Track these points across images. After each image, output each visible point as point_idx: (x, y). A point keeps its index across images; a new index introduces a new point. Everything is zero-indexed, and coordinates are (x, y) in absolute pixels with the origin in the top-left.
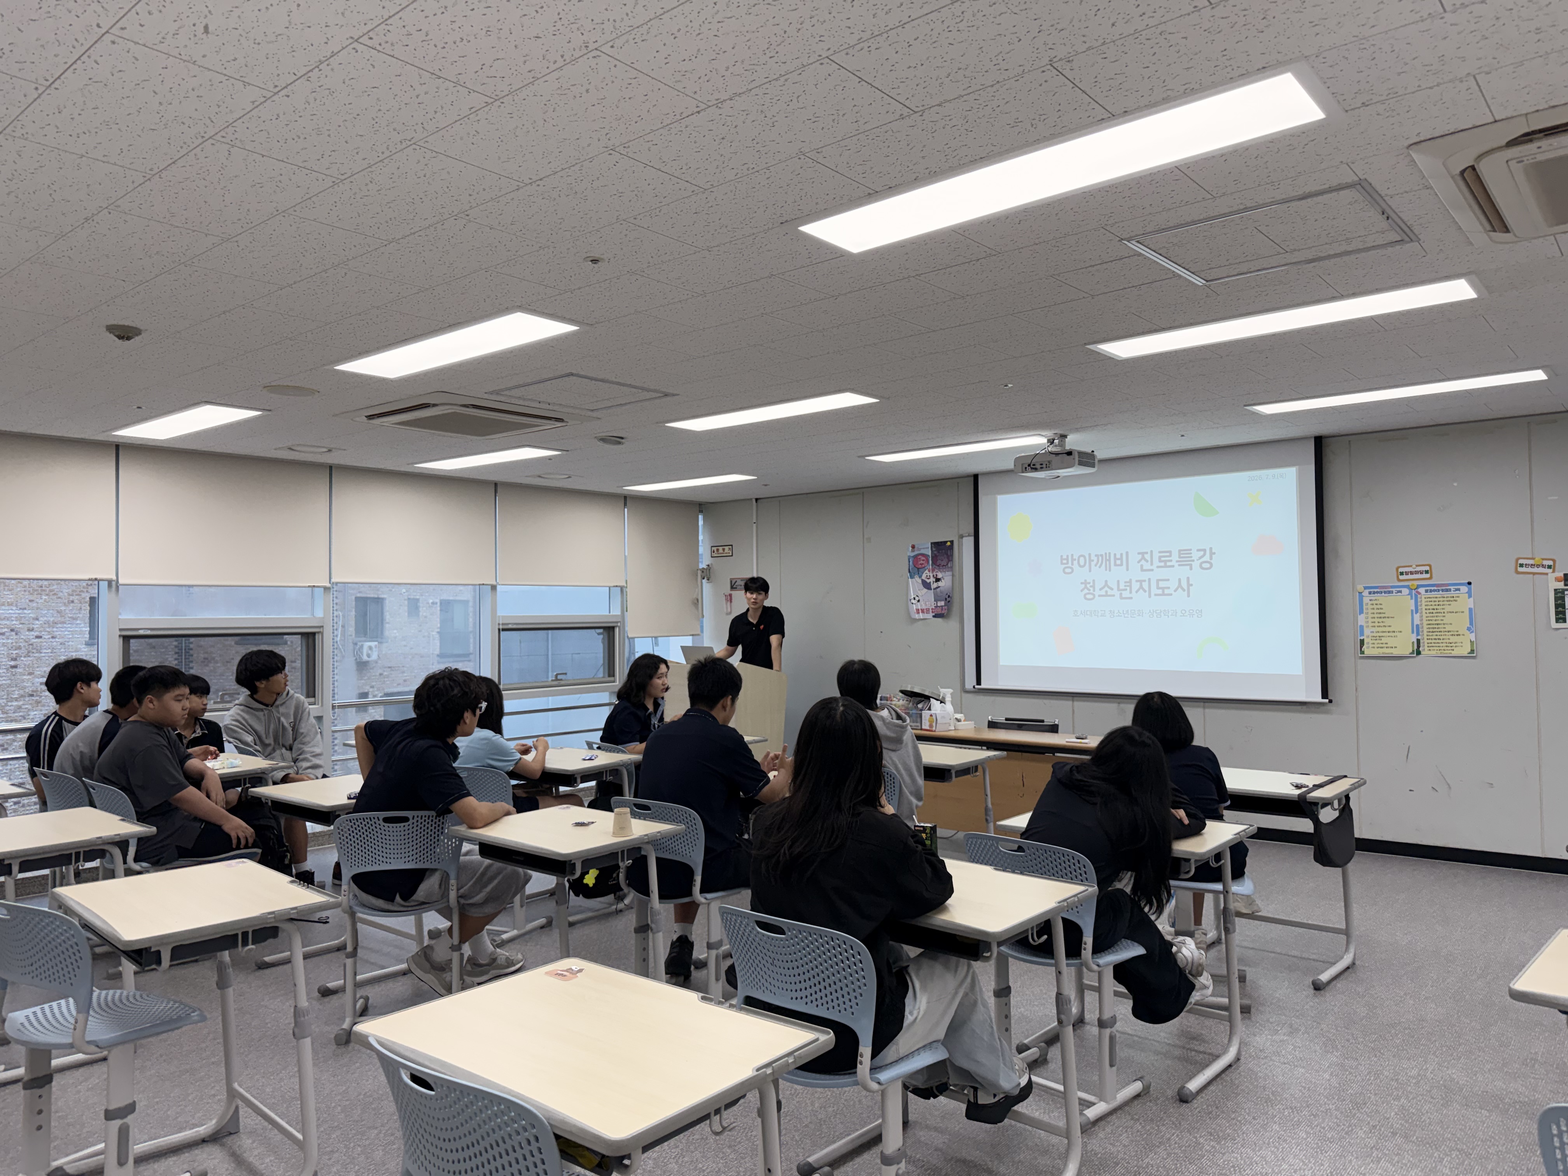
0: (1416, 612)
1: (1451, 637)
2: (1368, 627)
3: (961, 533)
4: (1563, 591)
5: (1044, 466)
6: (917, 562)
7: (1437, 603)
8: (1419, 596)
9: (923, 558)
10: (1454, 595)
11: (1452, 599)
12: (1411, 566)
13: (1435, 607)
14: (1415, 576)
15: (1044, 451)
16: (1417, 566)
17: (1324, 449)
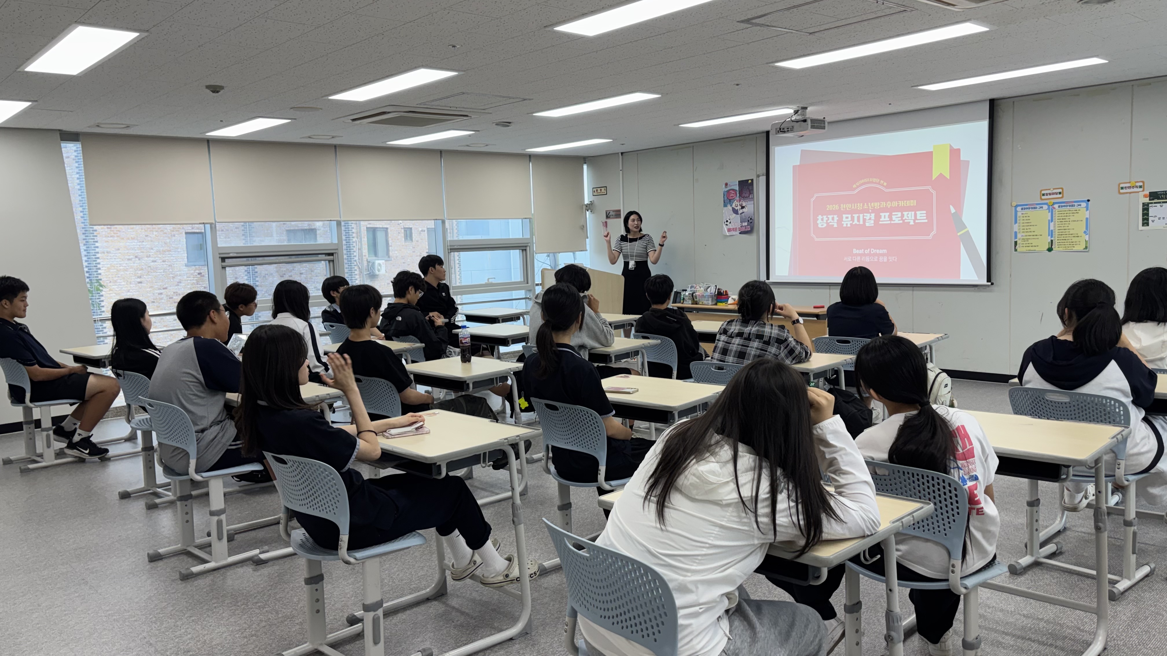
0: (1052, 221)
1: (1072, 238)
2: (1019, 232)
3: (758, 174)
4: (1148, 204)
5: (790, 129)
6: (729, 195)
7: (1065, 215)
8: (1054, 210)
9: (733, 192)
10: (1077, 209)
11: (1075, 212)
12: (1049, 189)
13: (1064, 218)
14: (1052, 196)
15: (789, 119)
16: (1054, 189)
17: (995, 108)
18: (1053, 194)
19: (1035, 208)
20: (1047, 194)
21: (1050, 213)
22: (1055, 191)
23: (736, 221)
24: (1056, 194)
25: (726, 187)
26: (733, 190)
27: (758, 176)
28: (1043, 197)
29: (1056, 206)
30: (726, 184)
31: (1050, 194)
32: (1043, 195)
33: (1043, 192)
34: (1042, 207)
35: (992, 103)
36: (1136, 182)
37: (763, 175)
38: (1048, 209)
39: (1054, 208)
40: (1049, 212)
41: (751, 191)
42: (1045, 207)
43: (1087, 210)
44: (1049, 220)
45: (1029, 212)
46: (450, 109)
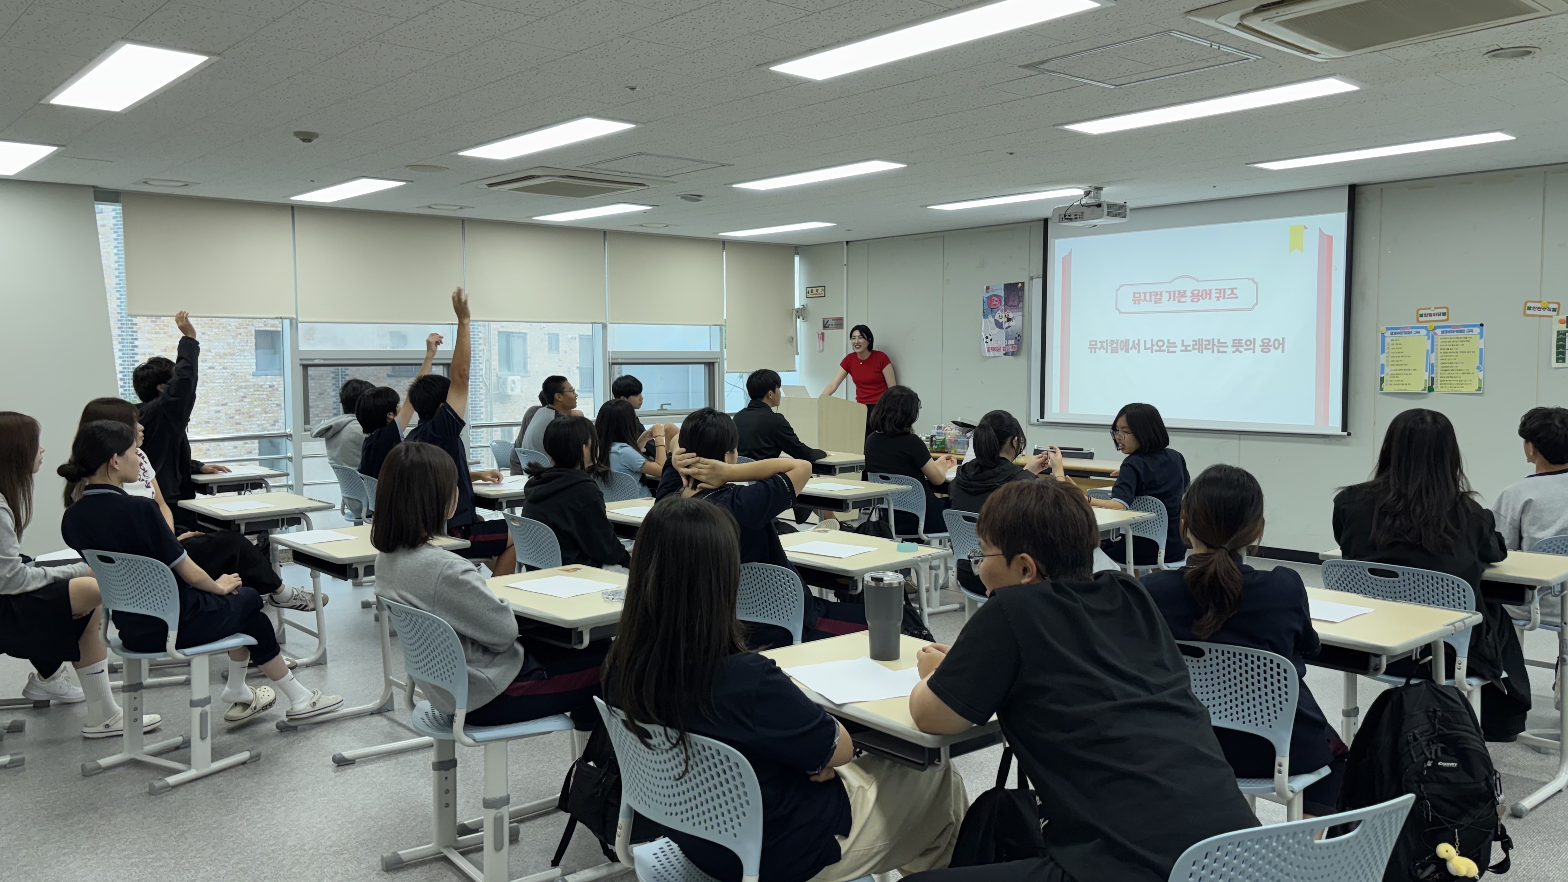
0: (1432, 351)
1: (1461, 375)
2: (1388, 365)
3: (1031, 275)
4: (1564, 333)
5: (1078, 217)
6: (991, 302)
7: (1452, 343)
8: (1435, 337)
9: (997, 299)
10: (1468, 336)
11: (1465, 340)
12: (1430, 309)
13: (1449, 347)
14: (1433, 318)
15: (1078, 203)
16: (1436, 308)
17: (1356, 197)
18: (1435, 315)
19: (1409, 333)
20: (1426, 315)
21: (1430, 341)
22: (1437, 311)
23: (999, 338)
24: (1439, 314)
25: (987, 292)
26: (996, 296)
27: (1031, 278)
28: (1421, 319)
29: (1438, 331)
30: (988, 288)
31: (1430, 315)
32: (1421, 315)
33: (1421, 312)
34: (1419, 332)
35: (1353, 189)
36: (1549, 303)
37: (1038, 277)
38: (1428, 335)
39: (1436, 334)
40: (1428, 339)
41: (1021, 299)
42: (1423, 332)
43: (1481, 337)
44: (1428, 350)
45: (1402, 338)
46: (621, 174)
